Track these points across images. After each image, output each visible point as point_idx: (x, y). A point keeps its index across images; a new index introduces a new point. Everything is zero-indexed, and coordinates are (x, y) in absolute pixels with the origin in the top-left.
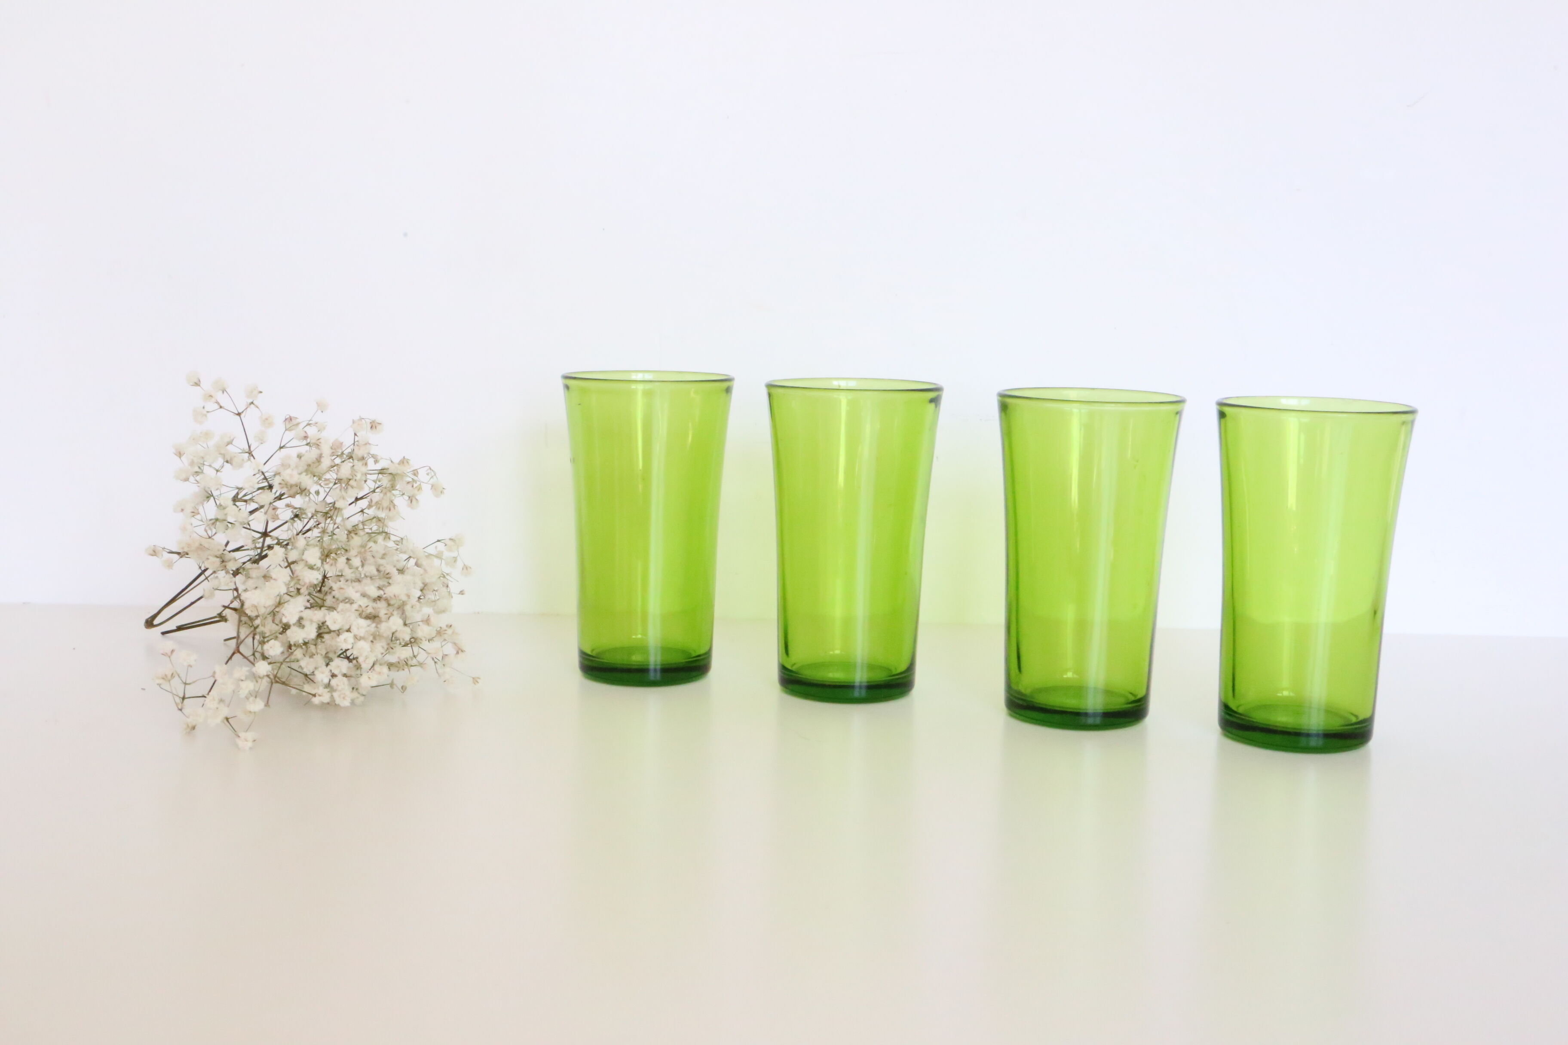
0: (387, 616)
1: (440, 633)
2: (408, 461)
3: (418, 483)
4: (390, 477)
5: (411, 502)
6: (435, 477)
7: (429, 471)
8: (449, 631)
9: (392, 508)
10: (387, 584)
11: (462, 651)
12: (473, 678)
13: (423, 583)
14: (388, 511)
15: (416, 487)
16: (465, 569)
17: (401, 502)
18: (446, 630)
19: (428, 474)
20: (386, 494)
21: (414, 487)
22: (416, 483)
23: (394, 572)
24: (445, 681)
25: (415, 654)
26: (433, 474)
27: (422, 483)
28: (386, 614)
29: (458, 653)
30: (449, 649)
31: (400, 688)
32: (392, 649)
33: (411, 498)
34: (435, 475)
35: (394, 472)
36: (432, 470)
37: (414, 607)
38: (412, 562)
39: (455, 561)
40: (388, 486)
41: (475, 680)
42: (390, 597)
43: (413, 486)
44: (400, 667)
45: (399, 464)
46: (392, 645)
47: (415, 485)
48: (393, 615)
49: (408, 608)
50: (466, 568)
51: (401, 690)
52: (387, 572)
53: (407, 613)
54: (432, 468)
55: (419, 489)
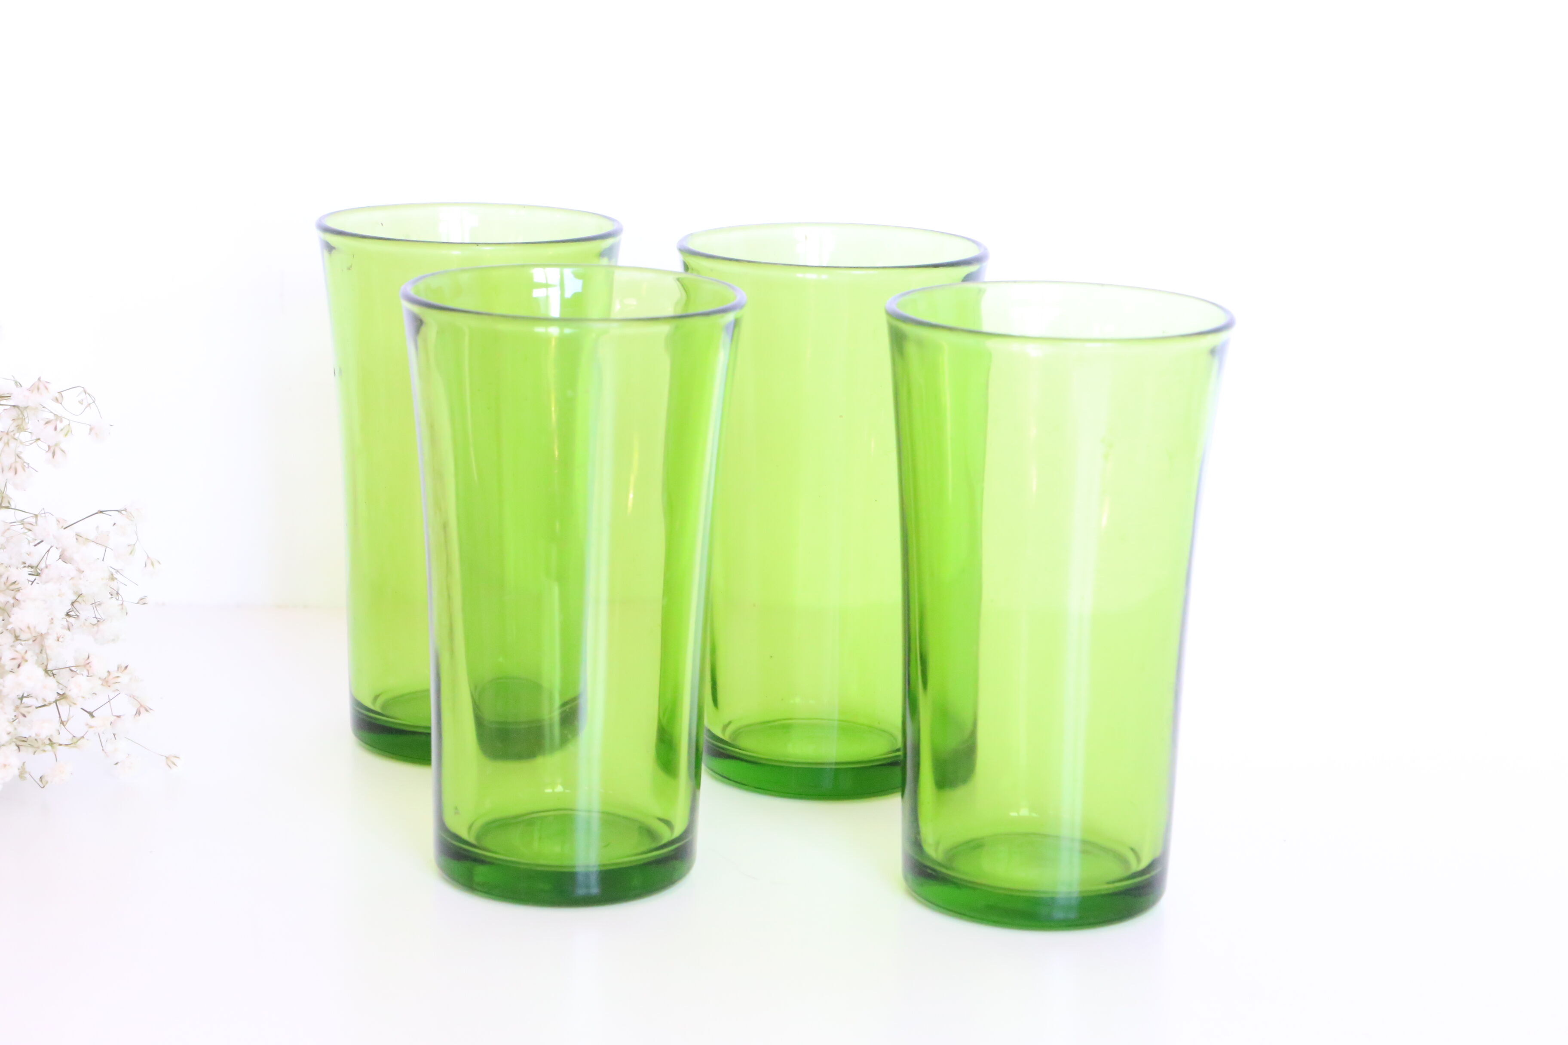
0: (16, 662)
1: (107, 682)
2: (48, 385)
3: (65, 422)
4: (14, 413)
5: (53, 456)
6: (93, 405)
7: (83, 396)
8: (124, 678)
9: (20, 469)
10: (12, 601)
11: (147, 711)
12: (167, 758)
13: (75, 593)
14: (12, 473)
15: (62, 430)
16: (149, 564)
17: (34, 454)
18: (118, 677)
19: (81, 402)
20: (8, 443)
21: (58, 429)
22: (61, 421)
23: (23, 575)
24: (116, 764)
25: (64, 719)
26: (90, 401)
27: (71, 422)
28: (13, 659)
29: (138, 713)
30: (124, 705)
31: (38, 779)
32: (24, 716)
33: (52, 449)
34: (94, 402)
35: (21, 404)
36: (89, 394)
37: (60, 640)
38: (55, 554)
39: (131, 553)
40: (11, 429)
41: (170, 761)
42: (21, 629)
43: (56, 429)
44: (38, 748)
45: (30, 390)
46: (24, 710)
47: (60, 426)
48: (26, 661)
49: (50, 642)
50: (150, 562)
51: (40, 783)
52: (12, 580)
53: (48, 652)
54: (88, 391)
55: (68, 432)
